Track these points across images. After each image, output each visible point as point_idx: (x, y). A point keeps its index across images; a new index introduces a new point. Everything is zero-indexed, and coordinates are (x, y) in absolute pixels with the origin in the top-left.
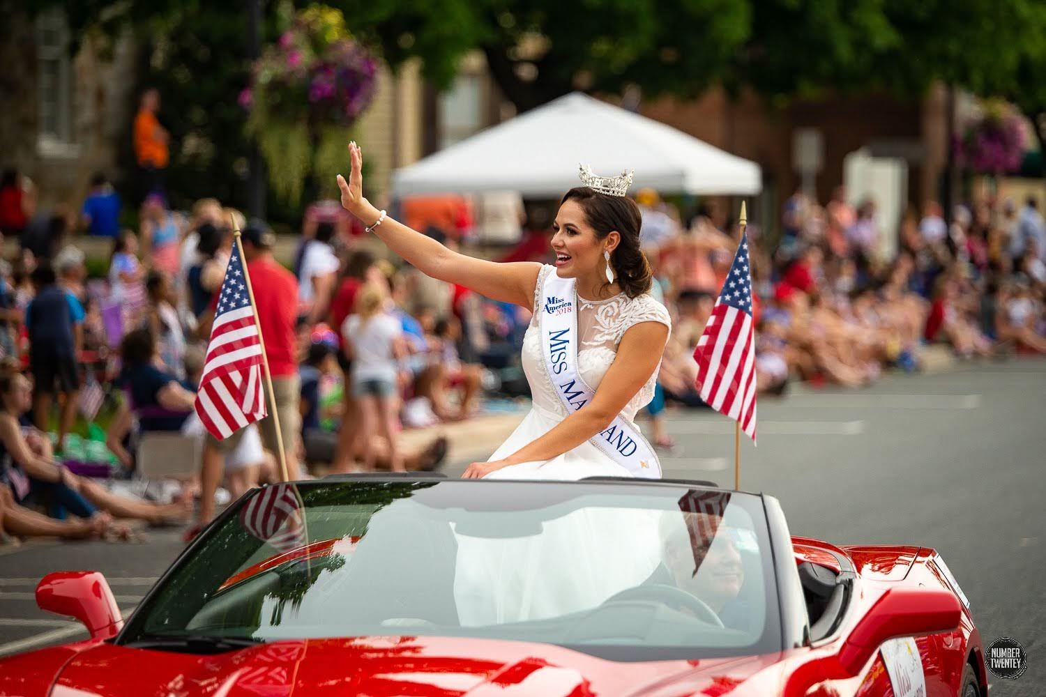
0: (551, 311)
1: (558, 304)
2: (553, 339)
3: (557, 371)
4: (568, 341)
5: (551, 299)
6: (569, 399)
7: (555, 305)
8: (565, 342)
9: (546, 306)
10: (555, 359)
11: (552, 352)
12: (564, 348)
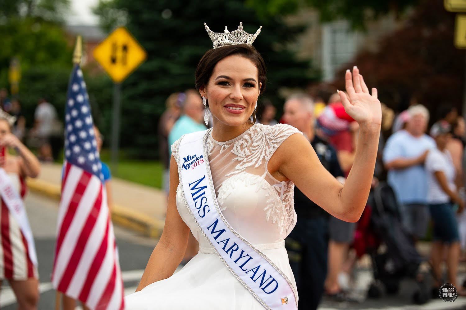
0: (187, 168)
1: (192, 160)
2: (193, 189)
3: (202, 214)
4: (206, 187)
5: (186, 158)
6: (216, 238)
7: (190, 162)
8: (203, 188)
9: (183, 165)
10: (198, 205)
11: (194, 200)
12: (204, 193)
